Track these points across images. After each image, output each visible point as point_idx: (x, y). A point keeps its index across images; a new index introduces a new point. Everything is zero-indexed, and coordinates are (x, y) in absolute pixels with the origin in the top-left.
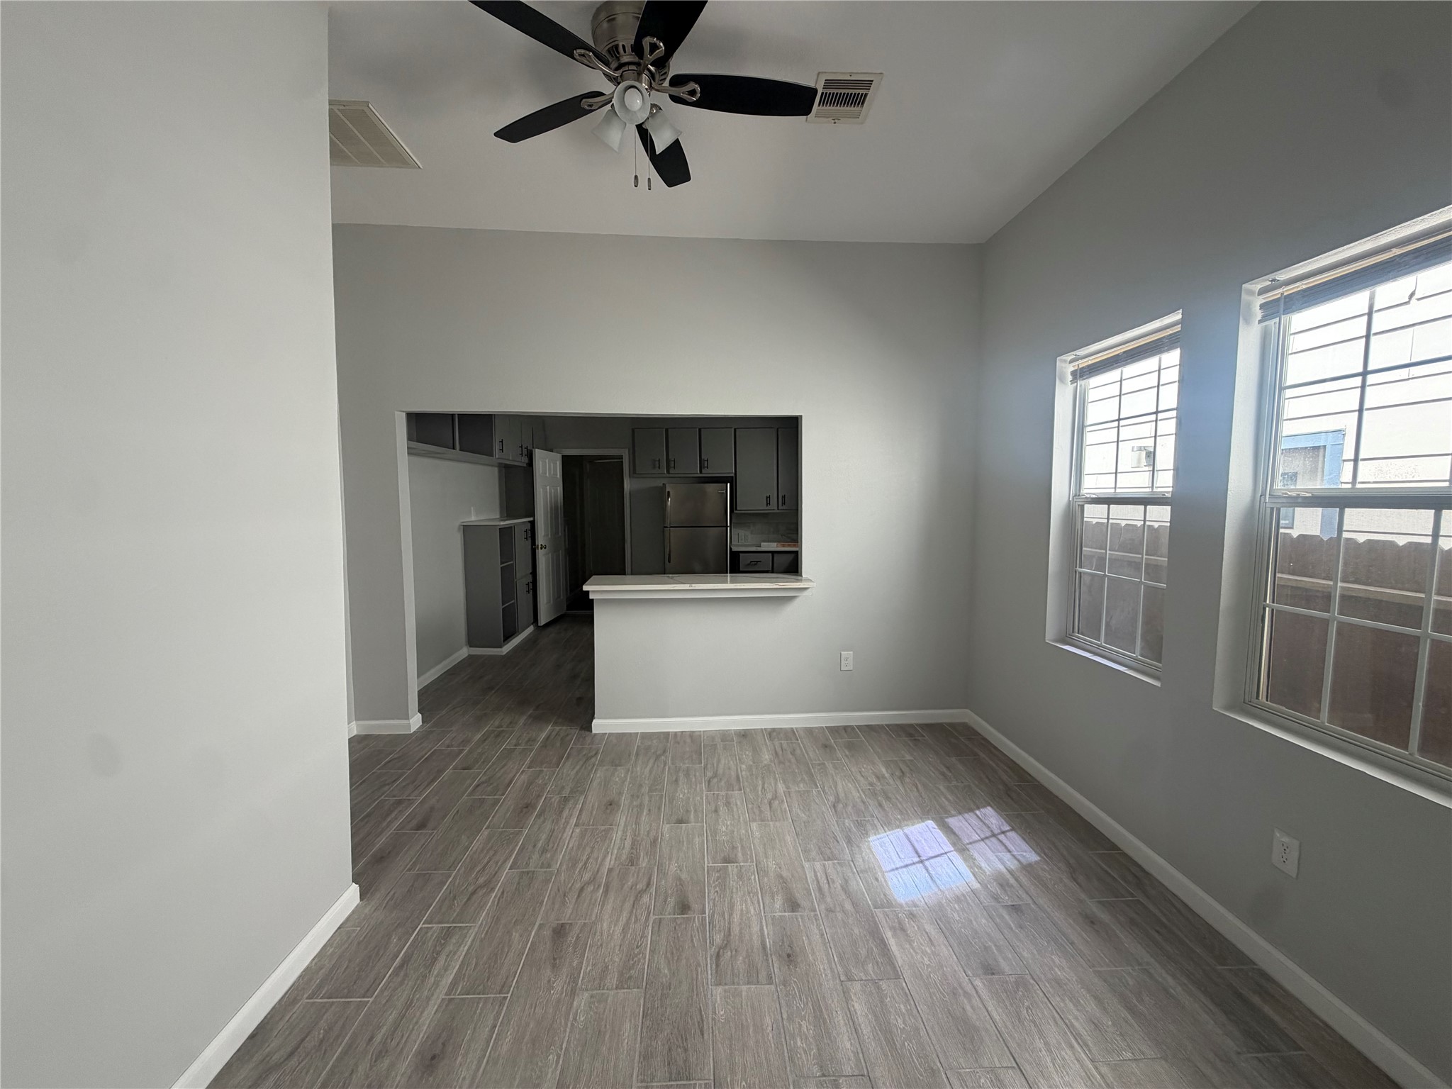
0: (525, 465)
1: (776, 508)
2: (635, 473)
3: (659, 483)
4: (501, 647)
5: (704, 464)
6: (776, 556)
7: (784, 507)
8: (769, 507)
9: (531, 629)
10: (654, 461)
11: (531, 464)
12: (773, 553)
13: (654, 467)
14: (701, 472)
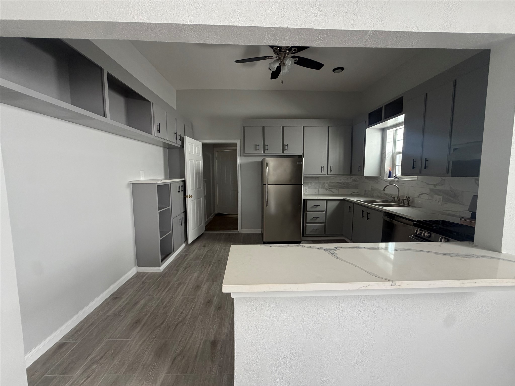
0: (179, 146)
1: (326, 173)
2: (244, 152)
3: (260, 159)
4: (159, 266)
5: (285, 147)
6: (329, 202)
7: (332, 173)
8: (323, 173)
9: (184, 245)
10: (256, 145)
11: (183, 146)
12: (327, 200)
13: (256, 150)
14: (283, 152)
